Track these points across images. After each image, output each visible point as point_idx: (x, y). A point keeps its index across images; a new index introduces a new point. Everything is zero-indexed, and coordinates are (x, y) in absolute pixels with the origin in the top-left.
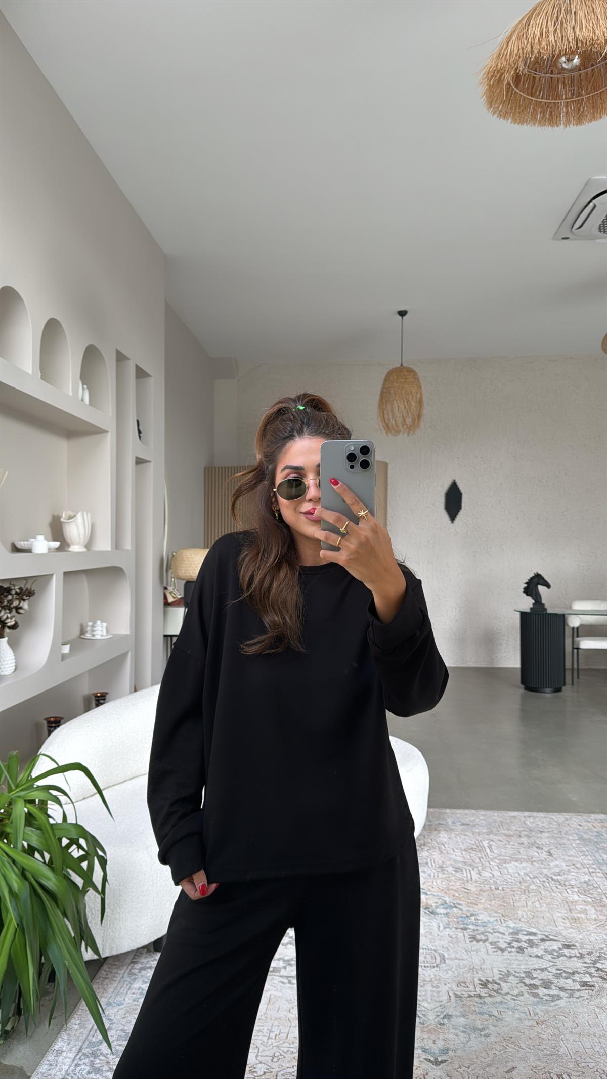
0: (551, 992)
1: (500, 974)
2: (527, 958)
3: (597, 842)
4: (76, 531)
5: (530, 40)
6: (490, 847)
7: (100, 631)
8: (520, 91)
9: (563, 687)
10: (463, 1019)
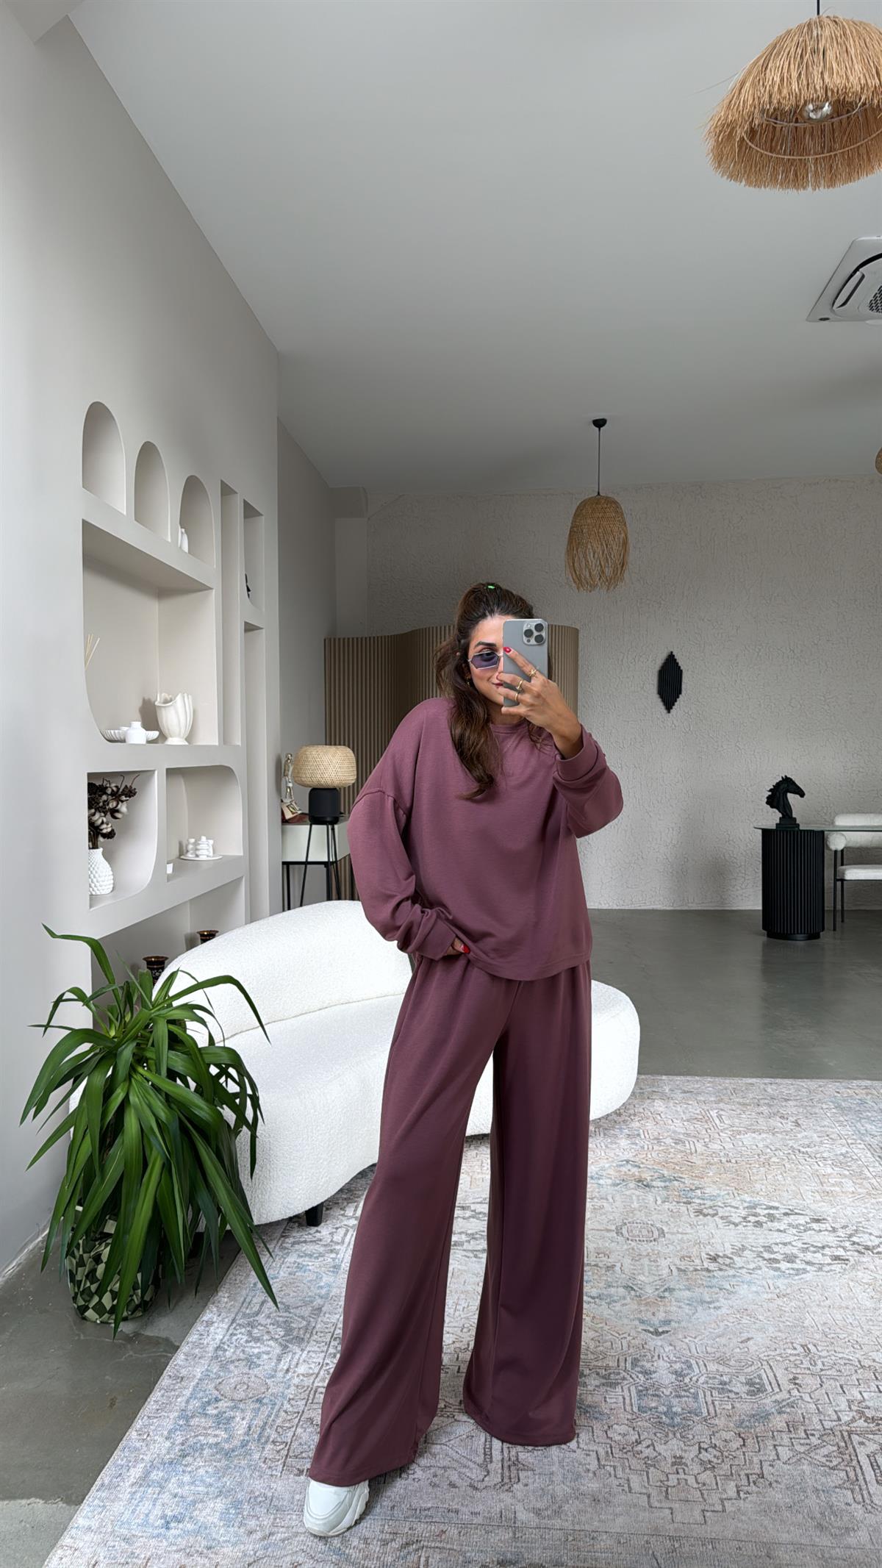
0: (795, 1266)
1: (733, 1249)
2: (766, 1232)
3: (859, 1111)
4: (175, 718)
5: (767, 88)
6: (719, 1117)
7: (205, 851)
8: (757, 146)
9: (821, 933)
10: (687, 1292)
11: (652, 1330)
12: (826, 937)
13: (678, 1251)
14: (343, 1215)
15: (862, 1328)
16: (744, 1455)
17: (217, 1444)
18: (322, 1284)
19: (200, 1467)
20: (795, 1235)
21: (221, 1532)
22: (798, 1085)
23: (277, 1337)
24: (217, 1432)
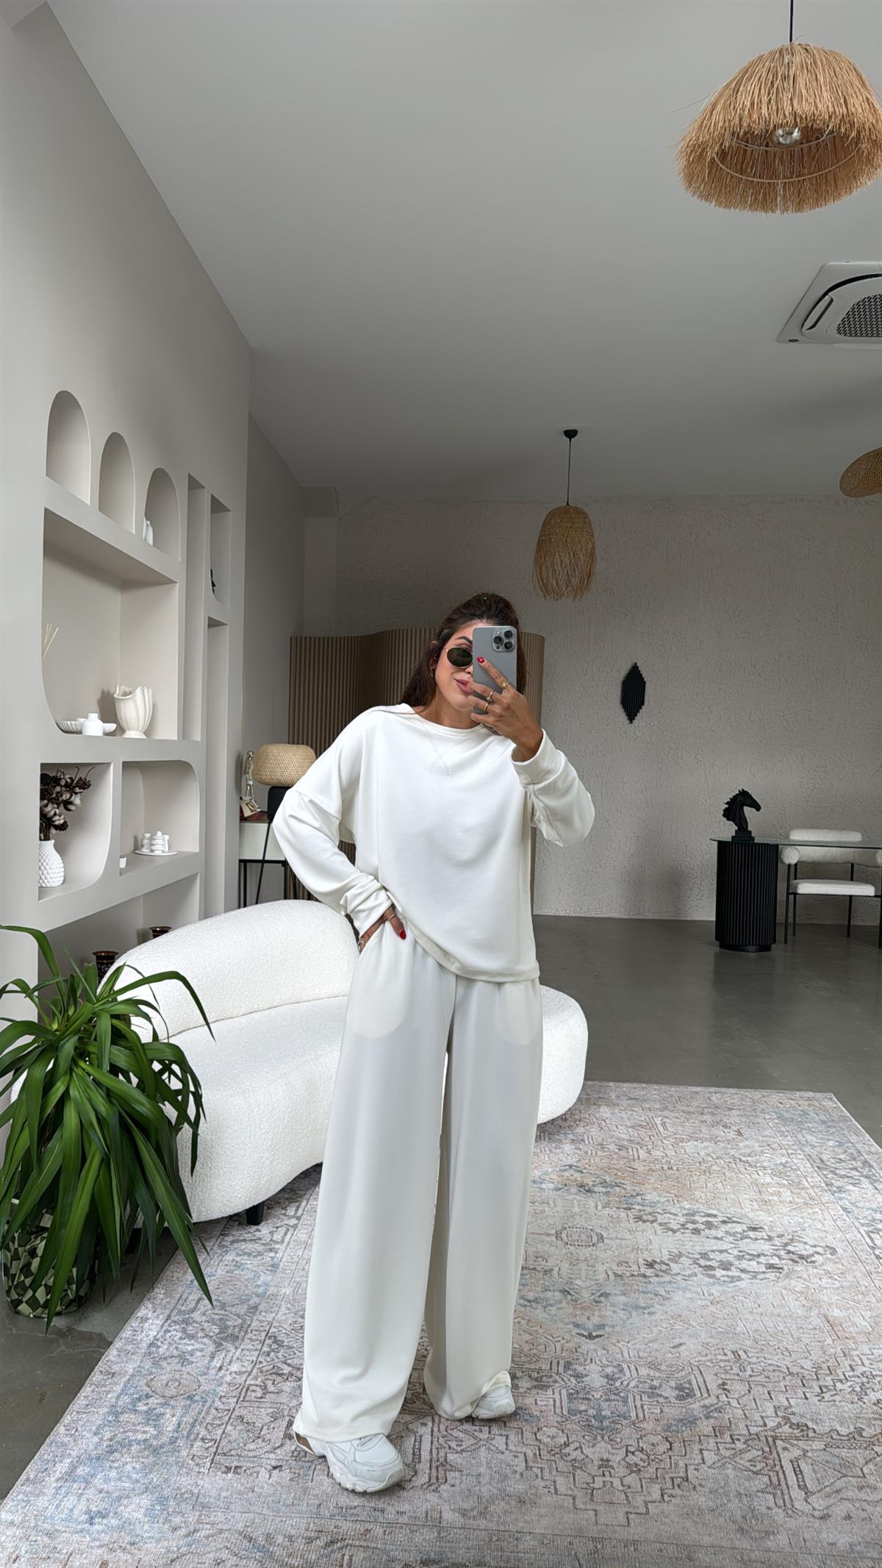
0: (730, 1273)
1: (671, 1255)
2: (703, 1239)
3: (801, 1121)
4: (134, 711)
5: (738, 112)
6: (664, 1124)
7: (160, 846)
8: (727, 168)
9: (772, 946)
10: (623, 1297)
11: (586, 1334)
12: (777, 949)
13: (615, 1256)
14: (284, 1214)
15: (792, 1335)
16: (670, 1458)
17: (145, 1440)
18: (259, 1283)
19: (127, 1463)
20: (731, 1243)
21: (146, 1528)
22: (743, 1095)
23: (211, 1334)
24: (147, 1429)
